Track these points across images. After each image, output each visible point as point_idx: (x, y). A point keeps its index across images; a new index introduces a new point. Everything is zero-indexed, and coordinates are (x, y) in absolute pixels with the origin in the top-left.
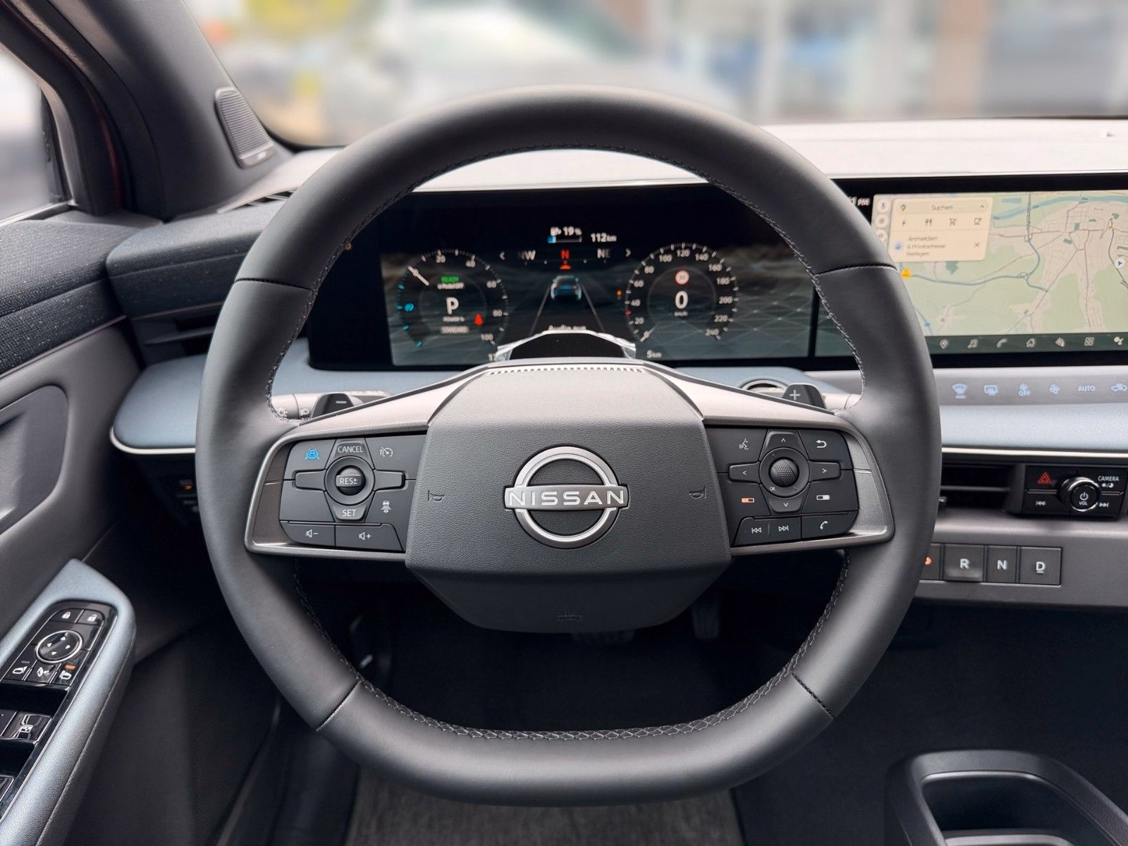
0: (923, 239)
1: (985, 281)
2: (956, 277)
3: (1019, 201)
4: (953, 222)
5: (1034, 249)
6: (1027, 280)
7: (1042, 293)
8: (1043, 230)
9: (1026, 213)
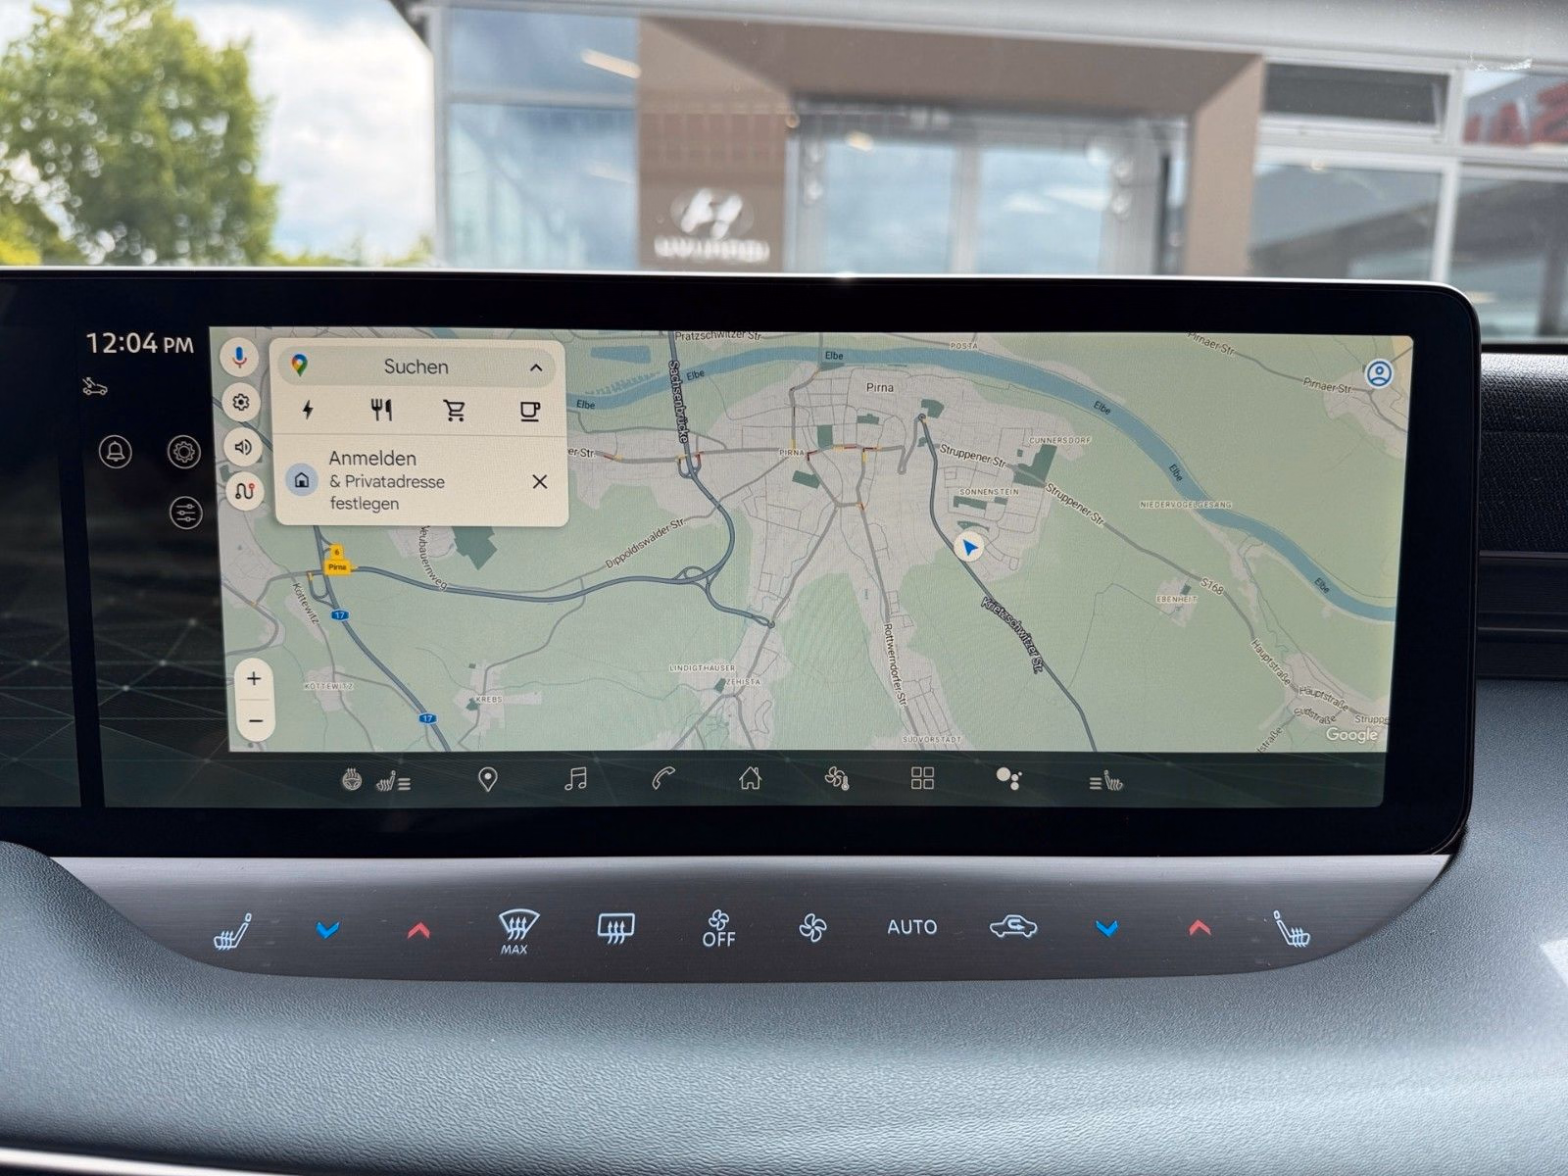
0: (372, 460)
1: (584, 592)
2: (491, 575)
3: (642, 355)
4: (455, 411)
5: (712, 498)
6: (707, 591)
7: (756, 630)
8: (729, 447)
9: (669, 394)
